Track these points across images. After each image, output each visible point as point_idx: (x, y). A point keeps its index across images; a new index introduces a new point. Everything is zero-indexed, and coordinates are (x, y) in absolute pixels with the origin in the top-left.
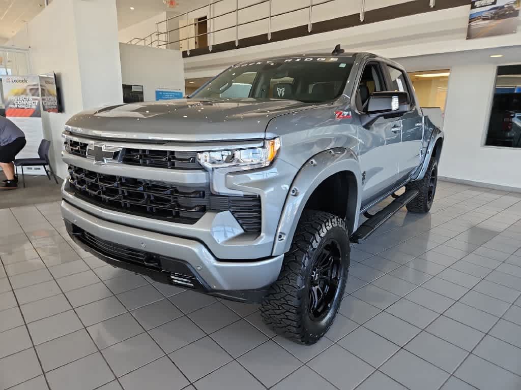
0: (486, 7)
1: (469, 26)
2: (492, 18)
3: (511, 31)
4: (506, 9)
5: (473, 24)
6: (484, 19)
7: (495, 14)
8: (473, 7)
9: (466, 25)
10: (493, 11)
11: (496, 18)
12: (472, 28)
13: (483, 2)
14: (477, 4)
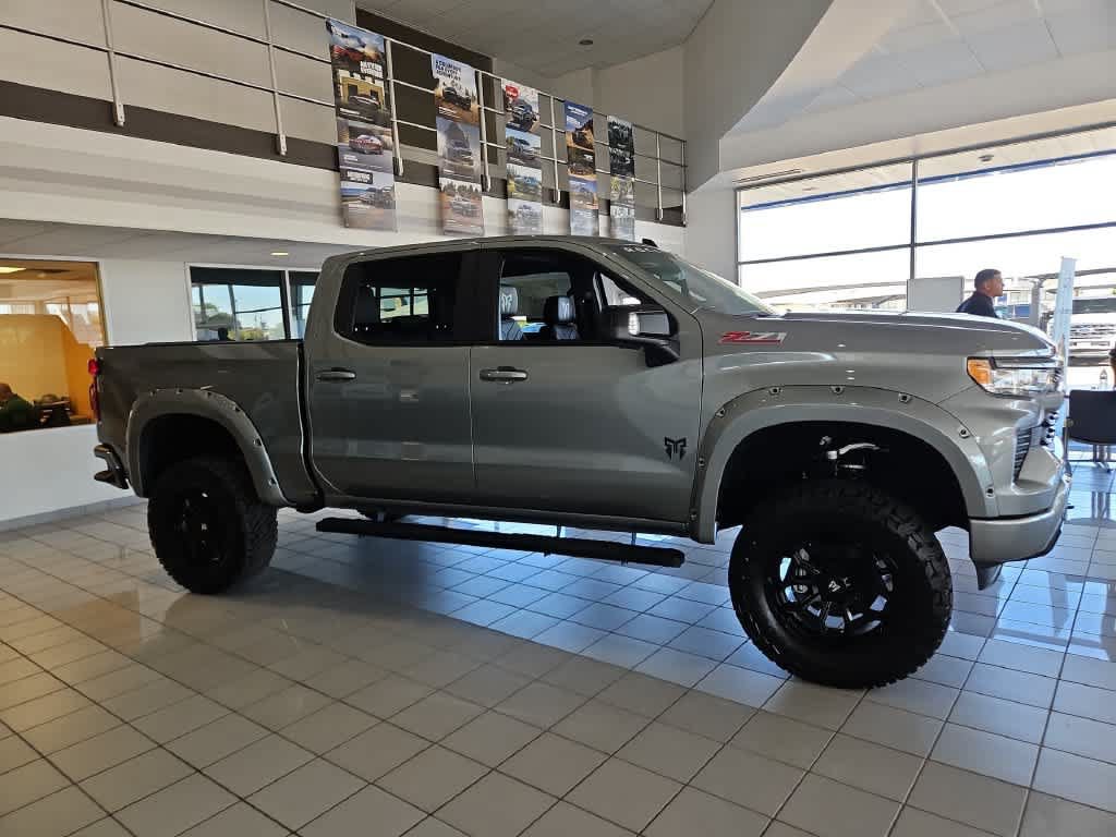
0: (361, 184)
2: (372, 203)
4: (384, 195)
5: (346, 204)
6: (363, 202)
7: (374, 198)
8: (343, 178)
9: (336, 202)
10: (369, 193)
11: (376, 205)
12: (348, 210)
13: (358, 176)
14: (350, 174)
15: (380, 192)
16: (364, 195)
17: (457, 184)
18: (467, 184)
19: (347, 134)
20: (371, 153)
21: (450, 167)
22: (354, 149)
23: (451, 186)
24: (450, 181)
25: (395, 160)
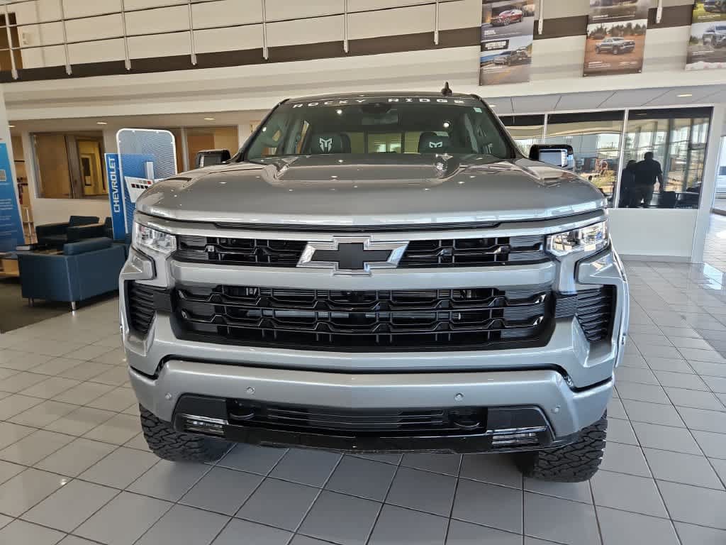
0: (497, 51)
1: (481, 71)
2: (506, 64)
3: (525, 79)
4: (519, 55)
5: (484, 68)
6: (497, 64)
7: (508, 59)
8: (483, 49)
9: (477, 68)
10: (505, 56)
11: (509, 64)
12: (485, 72)
13: (494, 45)
14: (487, 45)
15: (514, 53)
16: (497, 59)
17: (609, 26)
18: (624, 24)
19: (490, 14)
20: (511, 23)
21: (603, 12)
22: (494, 25)
23: (600, 30)
24: (599, 25)
25: (536, 23)
